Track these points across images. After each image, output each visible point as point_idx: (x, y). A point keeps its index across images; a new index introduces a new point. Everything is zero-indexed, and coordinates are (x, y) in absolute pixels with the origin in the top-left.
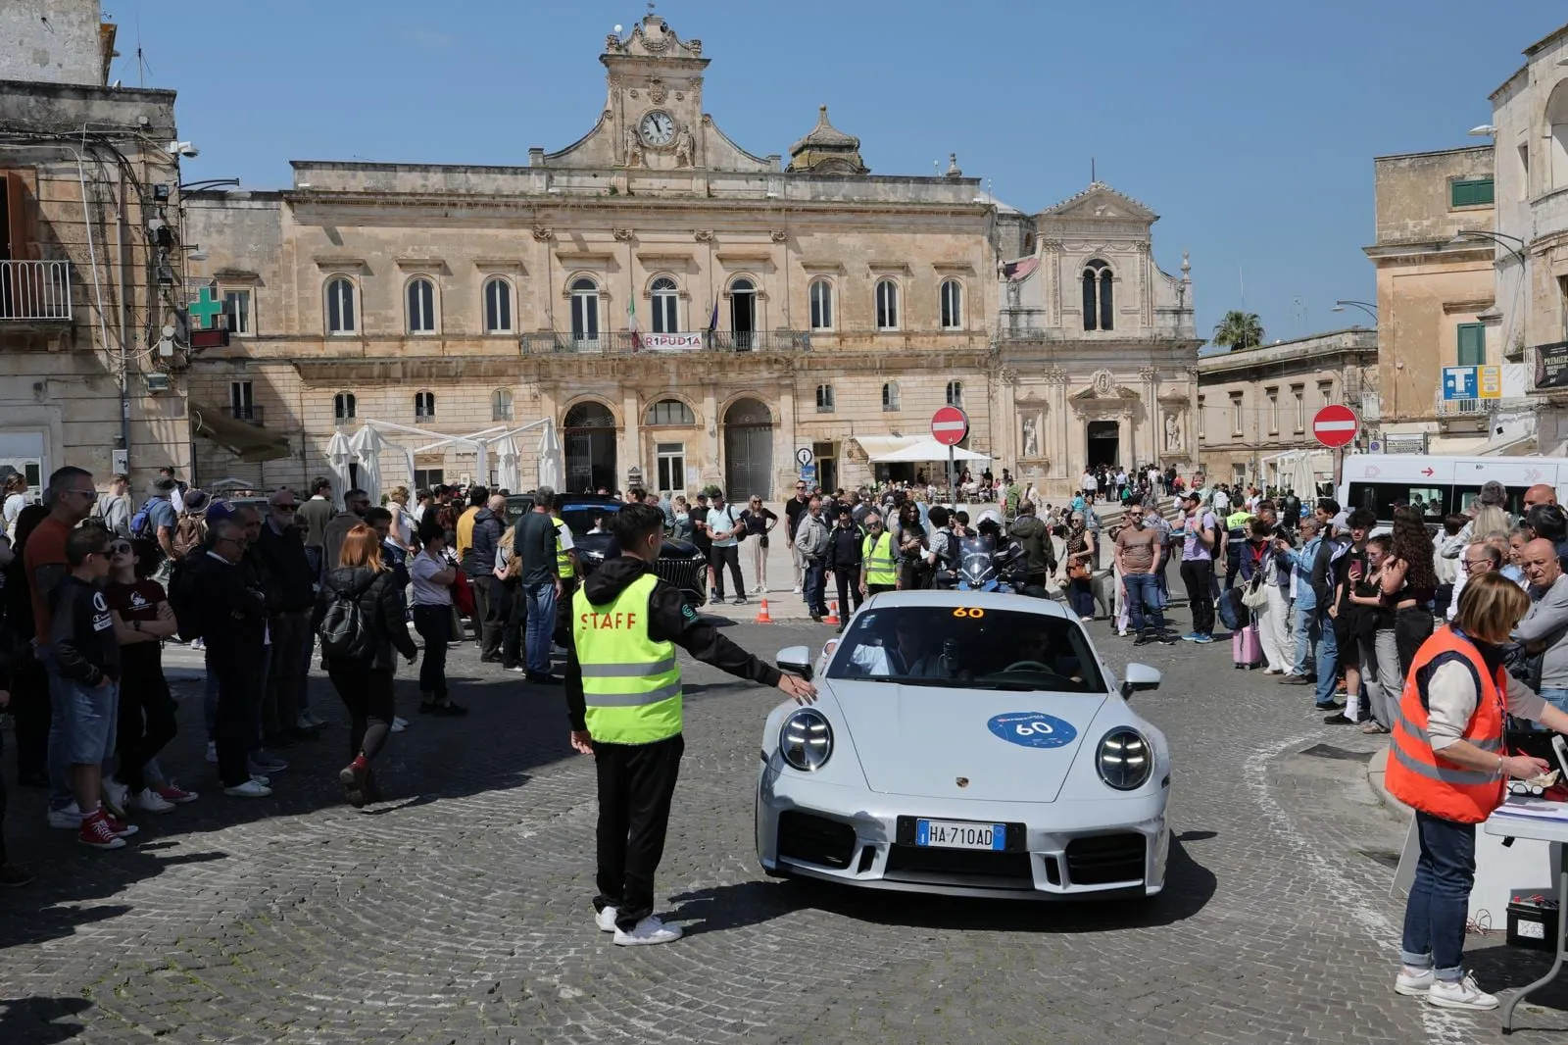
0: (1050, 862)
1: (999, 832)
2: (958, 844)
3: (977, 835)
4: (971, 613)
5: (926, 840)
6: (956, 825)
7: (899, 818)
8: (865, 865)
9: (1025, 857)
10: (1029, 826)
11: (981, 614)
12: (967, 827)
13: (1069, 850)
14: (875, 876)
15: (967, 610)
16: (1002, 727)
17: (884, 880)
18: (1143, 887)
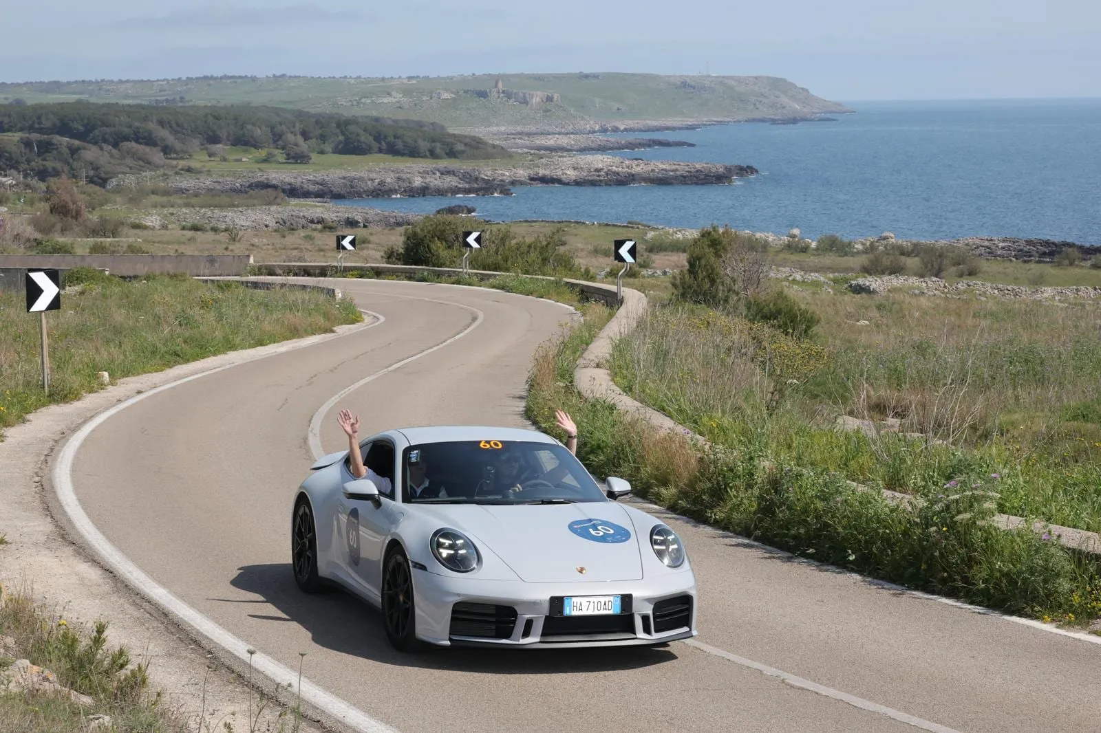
0: (645, 619)
1: (616, 601)
2: (590, 612)
3: (603, 604)
5: (570, 611)
6: (589, 599)
7: (552, 598)
8: (526, 633)
9: (631, 617)
10: (634, 596)
12: (596, 599)
13: (656, 609)
14: (533, 640)
17: (540, 642)
18: (690, 632)
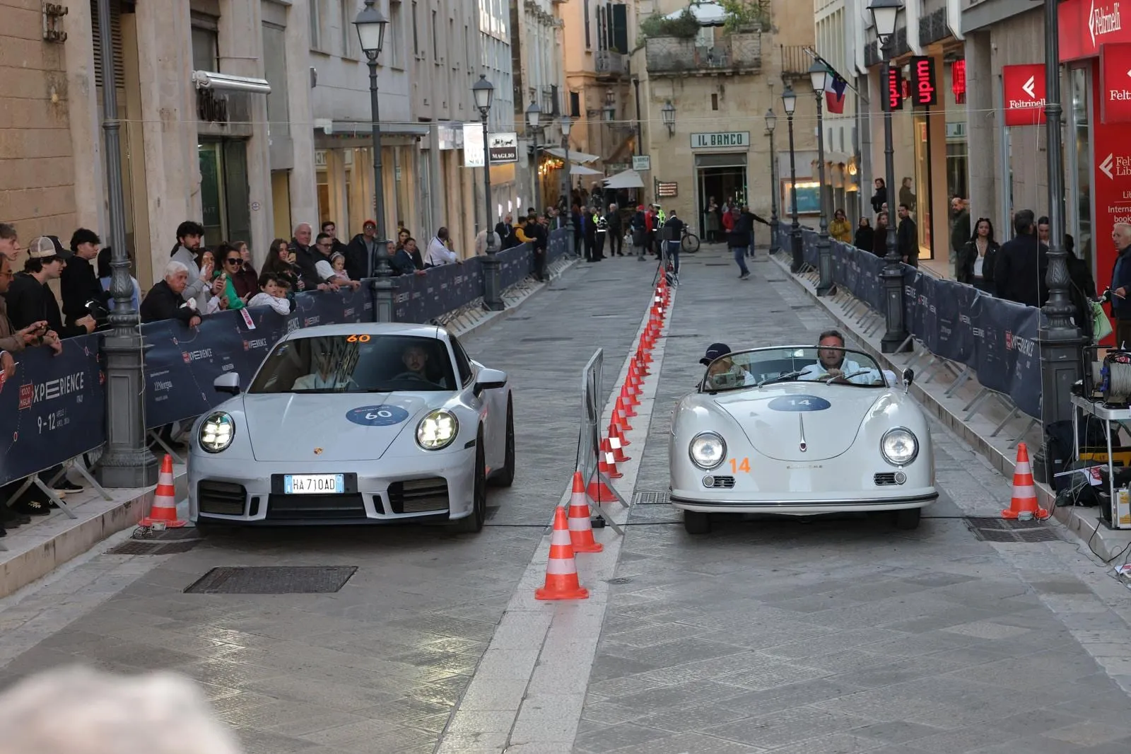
0: (377, 500)
1: (339, 479)
2: (312, 490)
3: (325, 482)
4: (361, 339)
5: (291, 489)
6: (310, 477)
7: (272, 475)
8: (254, 511)
9: (359, 495)
10: (359, 475)
11: (369, 338)
12: (317, 478)
13: (390, 490)
14: (261, 517)
15: (357, 336)
16: (356, 417)
17: (268, 519)
18: (448, 513)
